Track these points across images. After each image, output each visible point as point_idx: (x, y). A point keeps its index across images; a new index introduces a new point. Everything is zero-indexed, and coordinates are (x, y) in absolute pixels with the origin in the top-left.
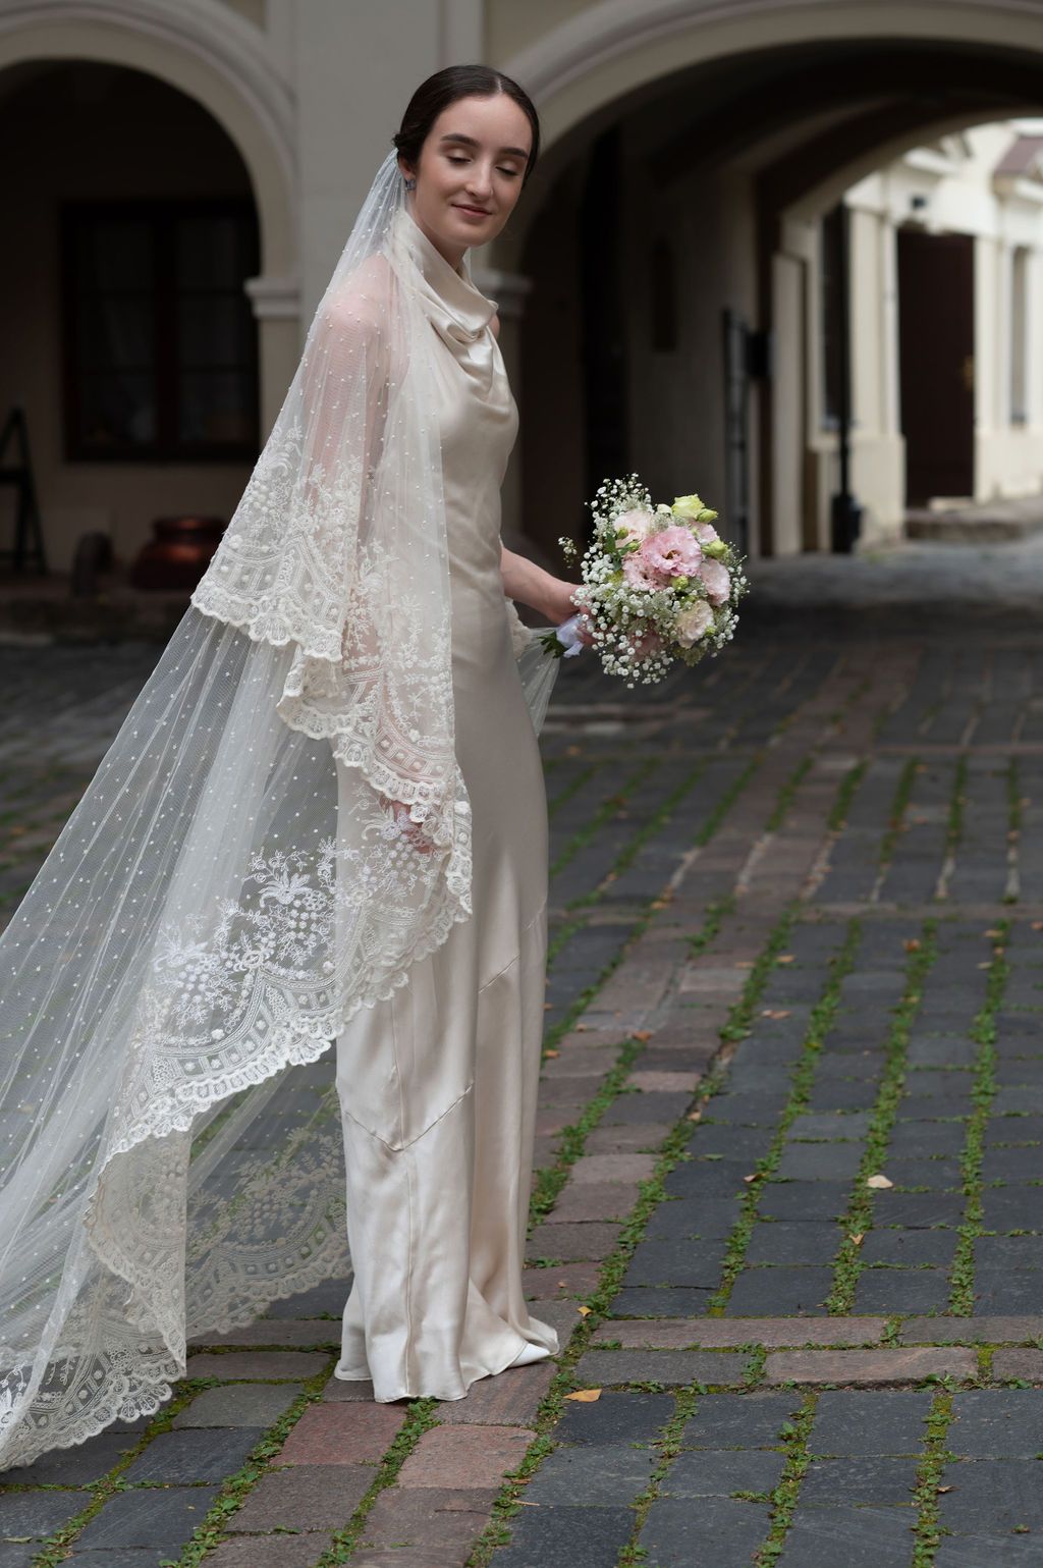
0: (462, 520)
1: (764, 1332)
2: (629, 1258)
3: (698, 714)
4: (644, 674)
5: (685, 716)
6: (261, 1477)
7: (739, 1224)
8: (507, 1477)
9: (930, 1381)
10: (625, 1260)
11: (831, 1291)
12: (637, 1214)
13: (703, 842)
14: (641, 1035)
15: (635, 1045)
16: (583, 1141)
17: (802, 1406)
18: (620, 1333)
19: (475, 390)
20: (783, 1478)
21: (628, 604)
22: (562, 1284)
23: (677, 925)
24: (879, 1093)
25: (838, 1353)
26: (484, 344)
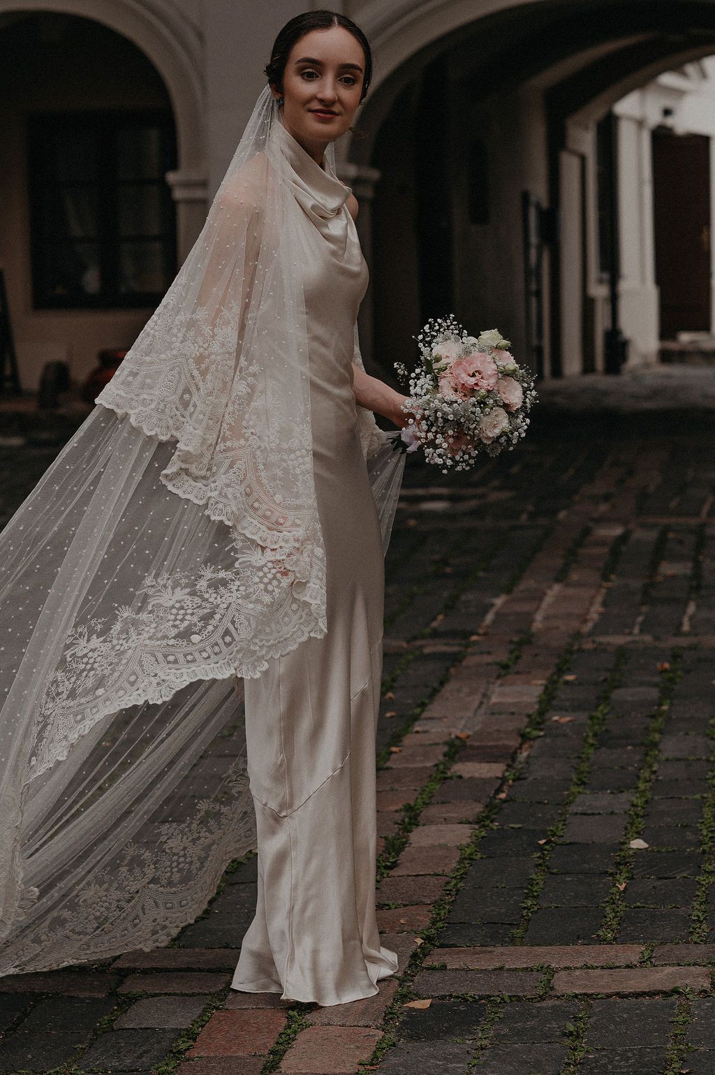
0: (323, 350)
1: (553, 956)
2: (453, 901)
3: (505, 495)
4: (456, 463)
5: (494, 496)
6: (179, 1065)
7: (534, 876)
8: (361, 1064)
9: (675, 991)
10: (449, 903)
11: (602, 926)
12: (458, 869)
13: (509, 591)
14: (462, 736)
15: (457, 743)
16: (419, 815)
17: (580, 1011)
18: (445, 957)
19: (334, 253)
20: (566, 1064)
21: (442, 411)
22: (402, 921)
23: (489, 653)
24: (638, 777)
25: (607, 972)
26: (340, 219)
